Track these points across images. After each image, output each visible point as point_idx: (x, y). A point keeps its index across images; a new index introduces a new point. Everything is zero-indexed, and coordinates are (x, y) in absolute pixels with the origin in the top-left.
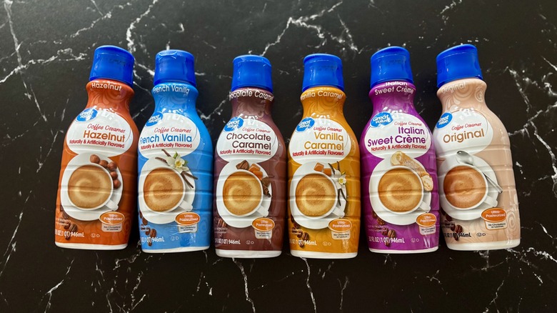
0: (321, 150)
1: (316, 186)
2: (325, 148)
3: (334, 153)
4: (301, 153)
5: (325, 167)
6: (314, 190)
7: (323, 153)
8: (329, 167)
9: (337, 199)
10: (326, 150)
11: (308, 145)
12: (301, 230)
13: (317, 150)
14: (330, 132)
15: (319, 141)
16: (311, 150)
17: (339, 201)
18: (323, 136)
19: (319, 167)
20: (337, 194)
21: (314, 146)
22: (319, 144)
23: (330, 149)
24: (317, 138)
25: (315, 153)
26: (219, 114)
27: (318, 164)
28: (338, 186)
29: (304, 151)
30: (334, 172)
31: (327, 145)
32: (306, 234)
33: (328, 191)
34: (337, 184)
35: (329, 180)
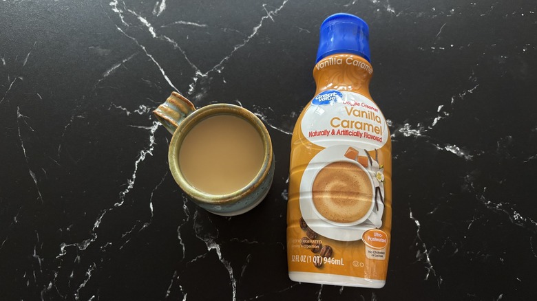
0: (356, 130)
1: (346, 178)
2: (361, 128)
3: (372, 137)
4: (326, 133)
5: (360, 155)
6: (343, 184)
7: (358, 134)
8: (365, 155)
9: (374, 201)
10: (362, 131)
11: (336, 122)
12: (320, 242)
13: (350, 130)
14: (367, 110)
15: (352, 118)
16: (341, 129)
17: (376, 204)
18: (357, 113)
19: (352, 153)
20: (374, 194)
21: (345, 124)
22: (352, 122)
23: (366, 131)
24: (349, 114)
25: (346, 133)
26: (220, 72)
27: (350, 148)
28: (375, 183)
29: (330, 129)
30: (371, 162)
31: (363, 126)
32: (328, 248)
33: (364, 188)
34: (375, 179)
35: (364, 172)
